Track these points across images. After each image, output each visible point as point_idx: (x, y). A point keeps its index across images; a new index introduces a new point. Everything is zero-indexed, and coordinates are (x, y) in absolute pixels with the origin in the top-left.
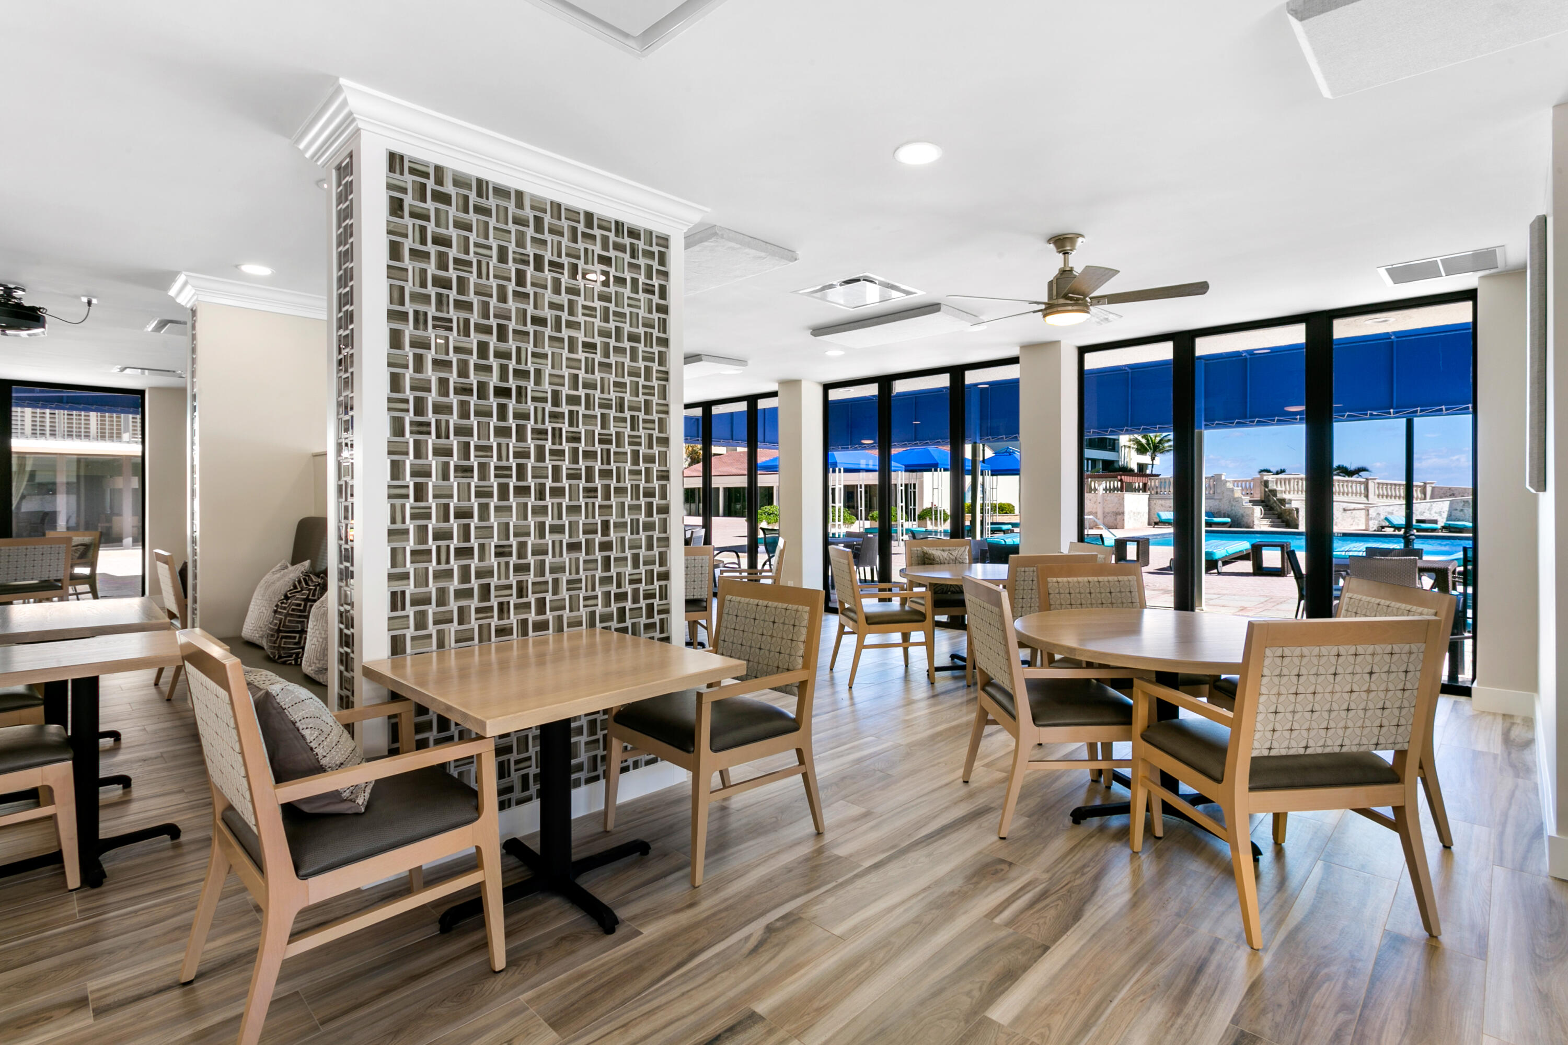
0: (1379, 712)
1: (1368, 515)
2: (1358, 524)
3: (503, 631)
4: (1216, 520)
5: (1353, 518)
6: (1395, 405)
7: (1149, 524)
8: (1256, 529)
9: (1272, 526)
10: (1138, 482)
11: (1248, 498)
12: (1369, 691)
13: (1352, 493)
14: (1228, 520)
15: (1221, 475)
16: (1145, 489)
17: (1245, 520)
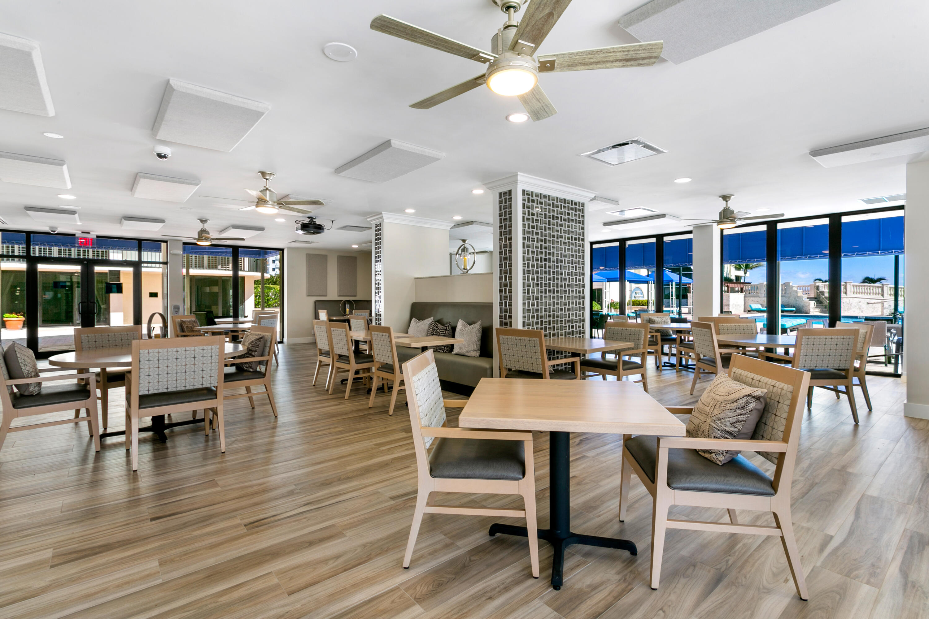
0: (839, 356)
1: (883, 306)
2: (877, 312)
3: (554, 335)
4: (786, 309)
5: (874, 308)
6: (881, 249)
7: (745, 311)
8: (811, 314)
9: (821, 313)
10: (738, 287)
11: (806, 296)
12: (836, 350)
13: (873, 293)
14: (794, 309)
15: (789, 283)
16: (742, 291)
17: (804, 309)
